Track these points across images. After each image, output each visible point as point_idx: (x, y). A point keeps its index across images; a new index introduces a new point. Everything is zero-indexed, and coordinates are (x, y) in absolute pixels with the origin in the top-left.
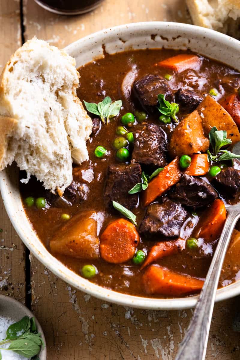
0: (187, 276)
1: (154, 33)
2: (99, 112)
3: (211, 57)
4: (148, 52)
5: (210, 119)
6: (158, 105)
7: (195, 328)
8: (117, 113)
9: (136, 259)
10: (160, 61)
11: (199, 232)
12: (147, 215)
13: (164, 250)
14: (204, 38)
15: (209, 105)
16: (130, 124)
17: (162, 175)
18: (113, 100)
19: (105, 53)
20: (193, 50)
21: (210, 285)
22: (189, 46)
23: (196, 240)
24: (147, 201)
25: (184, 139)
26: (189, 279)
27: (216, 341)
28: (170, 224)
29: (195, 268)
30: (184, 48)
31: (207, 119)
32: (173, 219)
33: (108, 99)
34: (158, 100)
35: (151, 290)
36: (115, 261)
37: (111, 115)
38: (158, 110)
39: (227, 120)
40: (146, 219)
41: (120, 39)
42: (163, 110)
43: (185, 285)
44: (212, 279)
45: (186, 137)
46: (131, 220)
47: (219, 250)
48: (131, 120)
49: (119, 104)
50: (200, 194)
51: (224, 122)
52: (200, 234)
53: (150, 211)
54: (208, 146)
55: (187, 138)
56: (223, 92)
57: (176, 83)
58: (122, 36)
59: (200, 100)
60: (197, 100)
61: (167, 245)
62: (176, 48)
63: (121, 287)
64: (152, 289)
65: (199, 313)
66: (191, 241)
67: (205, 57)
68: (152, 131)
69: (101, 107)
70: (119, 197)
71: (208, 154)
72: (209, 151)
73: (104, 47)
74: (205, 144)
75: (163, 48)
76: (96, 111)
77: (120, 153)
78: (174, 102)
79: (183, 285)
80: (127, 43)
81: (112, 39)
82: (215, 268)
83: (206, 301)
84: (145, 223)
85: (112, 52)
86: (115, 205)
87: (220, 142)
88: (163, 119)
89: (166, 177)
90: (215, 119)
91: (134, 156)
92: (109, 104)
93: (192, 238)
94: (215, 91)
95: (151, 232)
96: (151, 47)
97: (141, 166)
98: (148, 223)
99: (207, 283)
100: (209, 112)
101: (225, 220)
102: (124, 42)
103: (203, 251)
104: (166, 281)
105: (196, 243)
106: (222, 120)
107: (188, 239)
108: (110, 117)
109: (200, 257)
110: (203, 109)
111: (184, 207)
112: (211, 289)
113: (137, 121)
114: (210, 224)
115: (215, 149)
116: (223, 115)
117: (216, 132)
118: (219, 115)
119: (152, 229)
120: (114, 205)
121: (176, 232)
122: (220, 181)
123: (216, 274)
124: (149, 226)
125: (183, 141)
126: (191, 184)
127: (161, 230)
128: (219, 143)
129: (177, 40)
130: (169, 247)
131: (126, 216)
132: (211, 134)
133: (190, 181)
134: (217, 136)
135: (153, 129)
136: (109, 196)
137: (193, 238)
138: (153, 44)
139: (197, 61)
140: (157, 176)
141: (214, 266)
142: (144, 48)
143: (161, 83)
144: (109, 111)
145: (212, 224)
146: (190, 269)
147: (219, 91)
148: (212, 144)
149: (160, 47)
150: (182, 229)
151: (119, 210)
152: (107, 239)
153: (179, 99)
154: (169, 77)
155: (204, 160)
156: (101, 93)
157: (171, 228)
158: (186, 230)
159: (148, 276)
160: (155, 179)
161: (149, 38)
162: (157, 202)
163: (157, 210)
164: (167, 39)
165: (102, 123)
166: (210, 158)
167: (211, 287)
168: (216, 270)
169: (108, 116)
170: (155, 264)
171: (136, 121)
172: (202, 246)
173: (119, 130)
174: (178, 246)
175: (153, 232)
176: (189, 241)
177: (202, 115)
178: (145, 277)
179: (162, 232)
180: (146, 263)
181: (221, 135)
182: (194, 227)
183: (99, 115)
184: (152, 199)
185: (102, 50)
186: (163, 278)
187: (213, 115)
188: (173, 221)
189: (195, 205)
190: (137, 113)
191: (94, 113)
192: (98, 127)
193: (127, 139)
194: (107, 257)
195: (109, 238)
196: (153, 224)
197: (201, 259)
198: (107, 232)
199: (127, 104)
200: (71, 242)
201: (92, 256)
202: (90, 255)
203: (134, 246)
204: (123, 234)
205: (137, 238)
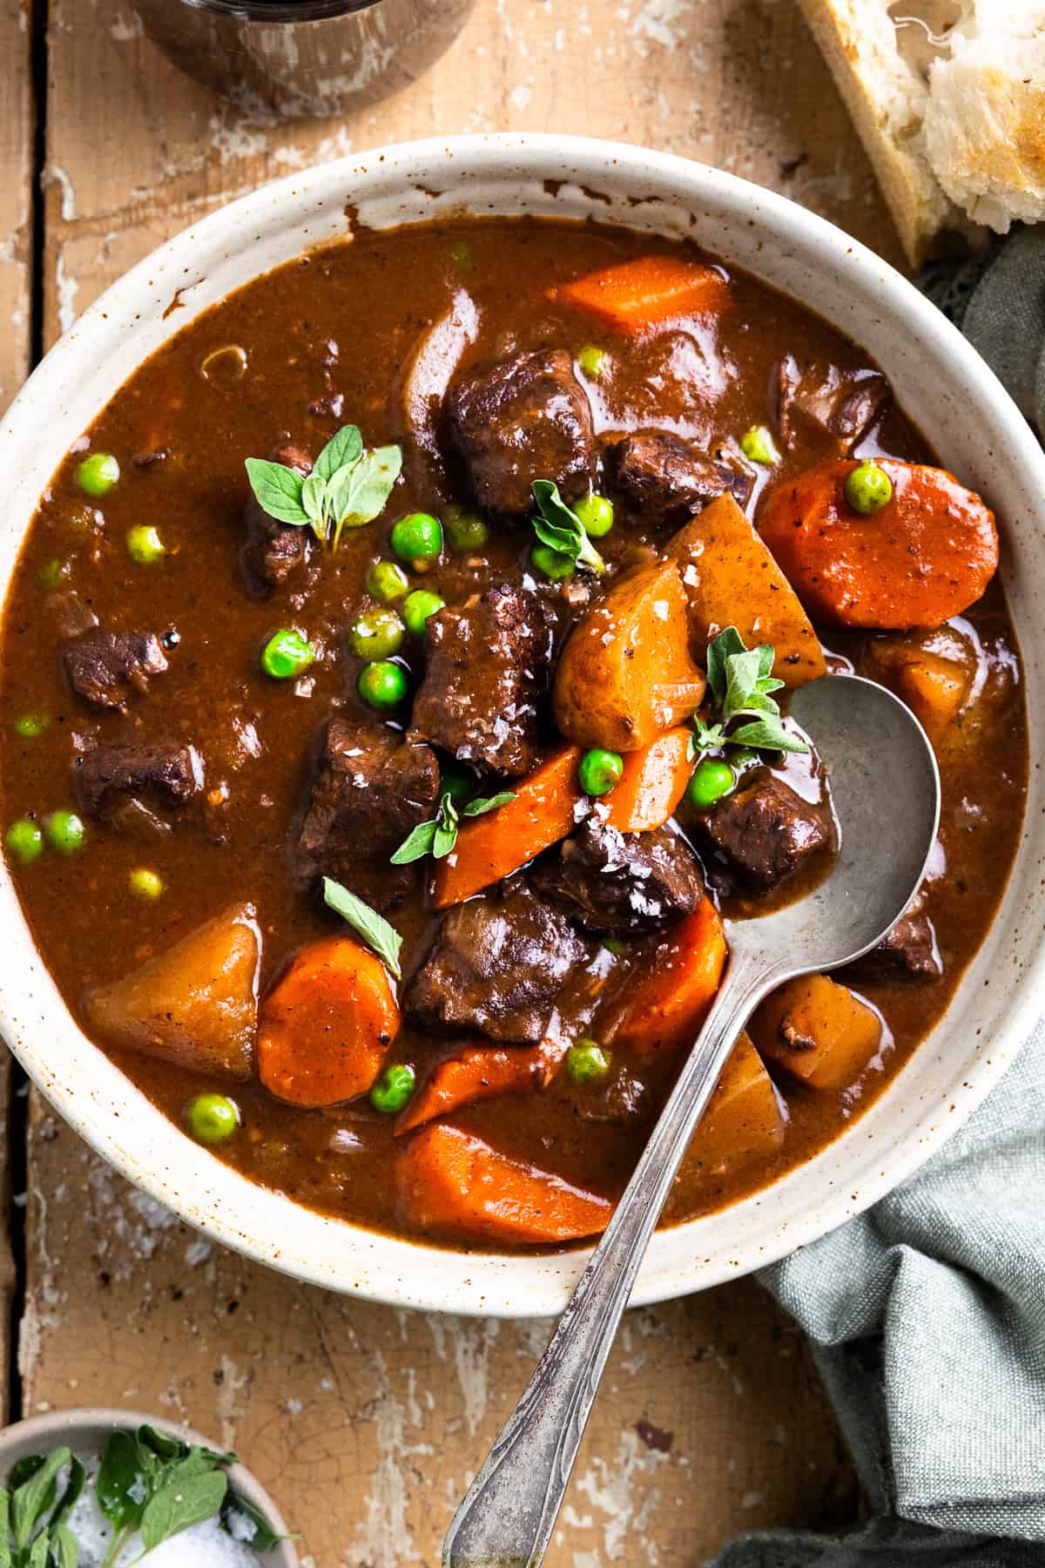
0: (549, 1181)
1: (557, 175)
2: (304, 511)
4: (529, 229)
5: (721, 593)
6: (534, 511)
7: (542, 1406)
8: (374, 508)
9: (381, 1098)
10: (569, 280)
11: (616, 1027)
12: (439, 946)
14: (751, 223)
15: (724, 538)
16: (423, 561)
17: (508, 819)
18: (371, 443)
19: (354, 226)
22: (694, 232)
23: (600, 1053)
24: (444, 898)
25: (604, 698)
26: (551, 1195)
27: (644, 1320)
28: (514, 996)
30: (672, 235)
31: (710, 593)
33: (349, 436)
34: (532, 494)
36: (306, 1101)
37: (354, 516)
38: (532, 530)
39: (780, 610)
40: (433, 962)
41: (420, 187)
42: (546, 529)
44: (625, 1235)
45: (613, 695)
46: (383, 955)
47: (670, 1126)
49: (391, 462)
51: (772, 613)
52: (616, 1033)
53: (452, 933)
54: (699, 701)
55: (616, 700)
58: (426, 179)
61: (490, 1062)
62: (639, 229)
63: (318, 1191)
66: (583, 1053)
70: (346, 865)
71: (694, 729)
72: (698, 718)
73: (351, 211)
75: (590, 219)
76: (294, 504)
77: (369, 689)
78: (598, 494)
80: (447, 199)
81: (384, 190)
83: (593, 1313)
84: (428, 979)
85: (383, 222)
86: (331, 892)
87: (741, 699)
88: (541, 558)
89: (523, 827)
90: (740, 598)
91: (419, 714)
93: (586, 1044)
95: (445, 1020)
96: (543, 214)
98: (440, 982)
100: (718, 565)
102: (436, 194)
104: (472, 1203)
106: (762, 608)
108: (349, 524)
109: (604, 1117)
110: (699, 549)
113: (449, 550)
115: (722, 700)
116: (769, 589)
117: (733, 656)
118: (756, 585)
119: (450, 1011)
120: (326, 892)
121: (532, 1029)
122: (720, 840)
124: (439, 994)
125: (601, 704)
126: (606, 869)
127: (478, 1017)
128: (734, 705)
129: (645, 206)
130: (501, 1070)
132: (715, 658)
133: (604, 858)
134: (732, 672)
135: (504, 612)
136: (311, 853)
137: (593, 1043)
138: (550, 206)
140: (489, 817)
142: (514, 212)
144: (348, 496)
145: (661, 1013)
149: (577, 217)
151: (341, 914)
152: (282, 1022)
154: (594, 360)
156: (327, 405)
159: (417, 1166)
160: (484, 827)
161: (537, 190)
162: (483, 897)
163: (476, 933)
164: (607, 199)
165: (315, 542)
166: (696, 743)
169: (341, 514)
171: (444, 552)
173: (376, 580)
174: (534, 1071)
175: (452, 1021)
176: (574, 1051)
177: (691, 576)
178: (403, 1165)
180: (415, 1122)
181: (748, 670)
183: (304, 522)
185: (342, 220)
186: (464, 1190)
187: (733, 581)
190: (453, 515)
191: (285, 517)
193: (401, 617)
194: (280, 1086)
195: (291, 1019)
196: (457, 988)
197: (608, 1122)
198: (285, 995)
199: (420, 466)
200: (158, 1016)
201: (228, 1067)
202: (221, 1064)
203: (376, 1054)
204: (341, 1008)
205: (389, 1026)
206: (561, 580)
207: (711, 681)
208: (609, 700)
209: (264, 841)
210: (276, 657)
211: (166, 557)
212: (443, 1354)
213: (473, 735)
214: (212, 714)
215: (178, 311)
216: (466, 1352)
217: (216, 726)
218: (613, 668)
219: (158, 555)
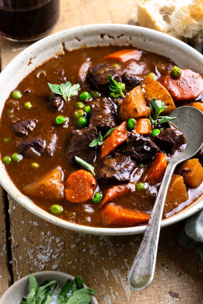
0: (137, 211)
1: (103, 33)
2: (61, 92)
3: (149, 50)
4: (99, 48)
5: (150, 92)
6: (109, 84)
7: (146, 245)
8: (76, 93)
9: (95, 199)
10: (108, 55)
11: (146, 177)
12: (103, 166)
13: (117, 192)
14: (142, 35)
15: (149, 82)
16: (87, 100)
17: (114, 134)
18: (72, 85)
19: (65, 50)
20: (134, 46)
21: (157, 213)
22: (131, 42)
23: (143, 184)
24: (102, 155)
25: (130, 106)
26: (138, 213)
27: (165, 268)
28: (121, 171)
29: (143, 205)
30: (127, 45)
31: (148, 93)
32: (124, 168)
33: (69, 83)
34: (108, 80)
35: (108, 223)
36: (77, 201)
37: (71, 95)
38: (109, 88)
39: (164, 92)
40: (102, 168)
41: (76, 38)
42: (112, 88)
43: (136, 217)
45: (132, 104)
46: (90, 170)
48: (87, 97)
49: (78, 86)
50: (145, 147)
51: (162, 94)
52: (146, 179)
53: (105, 163)
54: (150, 112)
55: (133, 105)
56: (159, 75)
57: (122, 70)
58: (77, 36)
59: (141, 81)
60: (138, 80)
61: (120, 188)
62: (120, 45)
63: (83, 221)
64: (109, 222)
65: (149, 234)
66: (139, 184)
67: (144, 50)
68: (105, 103)
69: (62, 88)
70: (79, 153)
71: (150, 119)
72: (150, 117)
73: (63, 45)
74: (147, 110)
75: (110, 45)
76: (59, 91)
77: (80, 121)
78: (121, 82)
79: (134, 216)
80: (82, 42)
81: (69, 38)
82: (160, 201)
83: (154, 225)
84: (102, 171)
85: (70, 49)
86: (77, 159)
87: (159, 109)
88: (112, 94)
89: (118, 136)
90: (154, 92)
91: (91, 121)
92: (69, 86)
93: (140, 183)
94: (152, 75)
95: (107, 177)
96: (101, 45)
97: (97, 129)
98: (104, 171)
99: (154, 212)
100: (149, 88)
101: (166, 167)
102: (79, 40)
103: (150, 191)
104: (120, 214)
105: (143, 186)
106: (159, 93)
107: (137, 183)
108: (71, 96)
109: (147, 196)
110: (144, 86)
111: (133, 159)
112: (157, 215)
113: (92, 98)
114: (154, 170)
115: (155, 116)
116: (160, 89)
117: (155, 101)
118: (157, 89)
119: (107, 175)
120: (76, 159)
121: (127, 178)
122: (160, 138)
123: (161, 205)
124: (104, 173)
125: (130, 108)
126: (137, 139)
127: (114, 175)
128: (158, 110)
129: (121, 38)
130: (122, 189)
131: (86, 168)
132: (151, 104)
133: (136, 137)
134: (156, 104)
135: (106, 101)
136: (71, 153)
137: (141, 182)
138: (102, 42)
139: (137, 53)
140: (110, 135)
141: (159, 199)
142: (95, 45)
143: (110, 68)
144: (69, 92)
145: (156, 170)
146: (140, 206)
147: (156, 74)
148: (153, 112)
149: (108, 44)
150: (132, 176)
151: (80, 163)
152: (70, 185)
153: (125, 79)
154: (116, 65)
155: (146, 122)
156: (63, 79)
157: (123, 174)
158: (135, 176)
159: (105, 213)
160: (108, 138)
161: (99, 37)
162: (111, 156)
163: (111, 162)
164: (113, 38)
165: (64, 101)
166: (151, 122)
167: (158, 214)
168: (161, 202)
169: (68, 95)
170: (111, 203)
171: (91, 98)
172: (148, 189)
173: (78, 105)
174: (129, 188)
175: (108, 177)
176: (137, 184)
177: (143, 90)
179: (116, 177)
180: (103, 203)
181: (160, 104)
182: (141, 174)
183: (61, 94)
184: (107, 153)
185: (62, 47)
186: (117, 212)
187: (152, 89)
188: (124, 169)
189: (141, 157)
190: (92, 92)
191: (57, 93)
192: (60, 103)
193: (84, 111)
194: (71, 199)
195: (71, 184)
196: (108, 171)
197: (148, 197)
198: (69, 180)
199: (84, 86)
200: (41, 186)
201: (58, 197)
202: (57, 196)
203: (92, 189)
204: (83, 180)
205: (94, 182)
206: (116, 98)
207: (151, 110)
209: (61, 154)
210: (59, 120)
211: (33, 107)
212: (118, 282)
213: (103, 122)
214: (46, 132)
215: (31, 65)
216: (124, 281)
217: (47, 134)
218: (131, 98)
219: (31, 107)
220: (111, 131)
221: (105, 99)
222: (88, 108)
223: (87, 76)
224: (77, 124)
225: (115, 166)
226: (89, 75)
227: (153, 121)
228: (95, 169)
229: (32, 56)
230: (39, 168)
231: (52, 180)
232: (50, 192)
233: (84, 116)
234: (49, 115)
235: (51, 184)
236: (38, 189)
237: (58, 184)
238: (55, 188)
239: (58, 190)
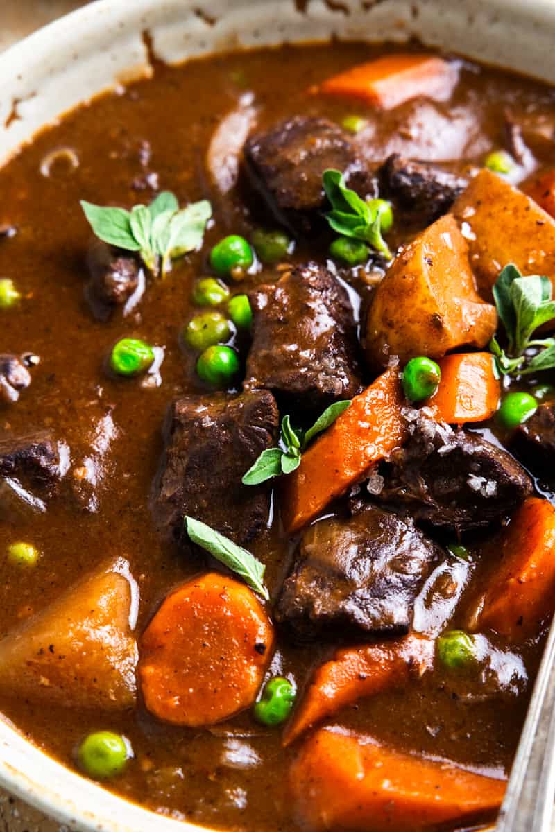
0: (441, 763)
2: (134, 239)
3: (487, 57)
4: (288, 53)
5: (495, 240)
6: (326, 206)
8: (194, 242)
9: (264, 708)
10: (325, 78)
11: (479, 610)
12: (301, 559)
13: (360, 678)
15: (488, 198)
16: (238, 271)
17: (345, 426)
18: (182, 204)
19: (153, 60)
20: (428, 41)
21: (528, 795)
22: (415, 26)
23: (468, 638)
24: (298, 513)
25: (413, 306)
26: (448, 775)
28: (377, 587)
29: (469, 735)
30: (400, 37)
31: (486, 243)
32: (389, 571)
33: (167, 199)
34: (322, 189)
35: (321, 819)
36: (192, 719)
37: (177, 248)
38: (327, 222)
39: (550, 241)
40: (297, 572)
41: (199, 13)
42: (340, 221)
43: (438, 798)
44: (533, 772)
45: (420, 298)
46: (248, 578)
48: (240, 257)
49: (202, 211)
50: (476, 482)
51: (542, 248)
52: (480, 615)
53: (310, 547)
54: (494, 327)
55: (424, 302)
56: (529, 161)
57: (380, 140)
59: (458, 189)
60: (447, 188)
61: (368, 659)
62: (374, 37)
63: (215, 810)
64: (324, 815)
66: (451, 641)
67: (466, 59)
68: (310, 286)
69: (139, 222)
70: (204, 503)
71: (495, 353)
72: (495, 345)
73: (148, 40)
74: (482, 320)
75: (334, 39)
76: (125, 234)
77: (206, 364)
78: (376, 195)
79: (428, 796)
80: (221, 27)
81: (171, 14)
82: (542, 734)
84: (294, 586)
85: (175, 56)
86: (194, 529)
87: (532, 313)
88: (341, 247)
89: (361, 433)
90: (512, 240)
91: (253, 366)
92: (169, 213)
93: (453, 633)
94: (502, 160)
95: (316, 615)
96: (299, 38)
97: (277, 400)
98: (305, 586)
99: (516, 787)
100: (488, 221)
102: (211, 21)
103: (495, 674)
104: (369, 786)
105: (469, 648)
106: (532, 244)
107: (441, 634)
108: (175, 255)
109: (485, 696)
110: (470, 212)
111: (426, 529)
112: (533, 808)
113: (260, 260)
114: (512, 580)
115: (514, 336)
116: (535, 226)
117: (517, 281)
118: (524, 226)
119: (319, 607)
120: (188, 529)
121: (400, 616)
122: (538, 438)
123: (546, 755)
124: (306, 595)
125: (411, 313)
126: (442, 450)
127: (347, 607)
128: (529, 318)
129: (375, 10)
130: (378, 664)
131: (231, 568)
132: (499, 289)
133: (438, 442)
134: (519, 293)
135: (314, 279)
136: (171, 500)
137: (458, 632)
138: (302, 28)
139: (441, 73)
140: (328, 430)
141: (538, 726)
142: (274, 40)
143: (331, 137)
144: (169, 237)
145: (520, 582)
146: (454, 737)
147: (518, 159)
148: (504, 323)
149: (323, 37)
150: (419, 602)
151: (205, 546)
152: (161, 647)
153: (392, 184)
154: (355, 123)
155: (481, 372)
156: (144, 181)
157: (382, 602)
158: (434, 604)
159: (309, 768)
160: (324, 441)
161: (289, 8)
162: (333, 515)
163: (332, 543)
164: (343, 8)
165: (148, 273)
166: (499, 365)
167: (534, 800)
168: (546, 740)
169: (165, 249)
170: (332, 725)
171: (255, 261)
172: (488, 660)
173: (202, 292)
174: (407, 660)
175: (322, 616)
176: (443, 641)
177: (467, 231)
178: (296, 770)
179: (353, 615)
180: (302, 724)
181: (532, 289)
182: (458, 591)
183: (134, 248)
184: (316, 506)
185: (140, 48)
186: (360, 775)
187: (504, 228)
188: (388, 577)
189: (459, 522)
190: (260, 236)
191: (119, 243)
192: (132, 285)
193: (228, 316)
194: (166, 707)
195: (169, 643)
196: (322, 587)
198: (161, 622)
199: (227, 209)
200: (41, 652)
201: (113, 698)
202: (107, 696)
203: (254, 663)
204: (216, 623)
205: (263, 635)
206: (357, 263)
207: (501, 316)
208: (418, 304)
209: (129, 504)
210: (123, 355)
211: (23, 301)
213: (303, 370)
214: (71, 410)
215: (16, 123)
217: (77, 419)
218: (417, 274)
219: (15, 300)
220: (333, 412)
221: (311, 272)
222: (241, 305)
223: (241, 167)
224: (196, 372)
225: (349, 565)
226: (249, 165)
227: (506, 362)
228: (266, 569)
229: (19, 89)
230: (40, 565)
231: (86, 625)
232: (80, 678)
233: (226, 337)
234: (85, 335)
235: (81, 644)
236: (29, 664)
237: (113, 644)
238: (102, 659)
239: (114, 668)
